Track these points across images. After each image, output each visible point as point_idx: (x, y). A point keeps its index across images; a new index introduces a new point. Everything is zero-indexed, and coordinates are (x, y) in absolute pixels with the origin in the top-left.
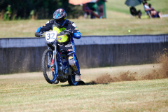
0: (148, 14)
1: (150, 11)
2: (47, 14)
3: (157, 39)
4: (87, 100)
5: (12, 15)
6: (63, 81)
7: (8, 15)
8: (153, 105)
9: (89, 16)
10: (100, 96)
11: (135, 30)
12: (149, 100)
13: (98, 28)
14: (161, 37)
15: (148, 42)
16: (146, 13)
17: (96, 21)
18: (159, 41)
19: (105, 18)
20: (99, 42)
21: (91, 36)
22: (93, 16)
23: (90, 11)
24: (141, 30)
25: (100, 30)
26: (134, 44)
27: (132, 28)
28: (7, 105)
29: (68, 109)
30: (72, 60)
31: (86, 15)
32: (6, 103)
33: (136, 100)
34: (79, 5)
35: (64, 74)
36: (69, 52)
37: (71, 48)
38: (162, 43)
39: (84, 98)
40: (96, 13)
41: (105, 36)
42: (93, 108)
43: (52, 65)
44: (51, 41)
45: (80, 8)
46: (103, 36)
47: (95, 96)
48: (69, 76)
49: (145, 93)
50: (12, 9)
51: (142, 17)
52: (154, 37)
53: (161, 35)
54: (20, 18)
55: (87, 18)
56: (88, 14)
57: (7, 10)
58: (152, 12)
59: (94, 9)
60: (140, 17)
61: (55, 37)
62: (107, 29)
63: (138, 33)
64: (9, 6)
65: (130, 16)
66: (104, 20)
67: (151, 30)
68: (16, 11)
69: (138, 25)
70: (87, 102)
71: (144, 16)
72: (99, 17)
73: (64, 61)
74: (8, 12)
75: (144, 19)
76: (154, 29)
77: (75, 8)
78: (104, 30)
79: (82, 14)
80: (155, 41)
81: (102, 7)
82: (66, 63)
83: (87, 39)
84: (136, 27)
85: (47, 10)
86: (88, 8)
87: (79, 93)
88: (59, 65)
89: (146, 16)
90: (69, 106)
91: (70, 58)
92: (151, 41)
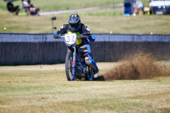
0: (26, 11)
1: (29, 8)
3: (35, 39)
8: (27, 110)
11: (12, 28)
12: (23, 105)
14: (39, 36)
15: (25, 41)
16: (24, 10)
18: (36, 41)
24: (18, 27)
26: (10, 43)
27: (8, 26)
30: (88, 60)
33: (9, 104)
35: (83, 72)
36: (85, 53)
37: (86, 48)
38: (40, 43)
49: (18, 97)
51: (20, 14)
52: (32, 36)
53: (40, 34)
58: (31, 9)
60: (17, 14)
63: (14, 31)
65: (6, 12)
67: (29, 29)
69: (15, 22)
71: (22, 13)
75: (21, 16)
76: (31, 27)
80: (33, 41)
84: (13, 25)
89: (24, 14)
91: (86, 58)
92: (28, 41)
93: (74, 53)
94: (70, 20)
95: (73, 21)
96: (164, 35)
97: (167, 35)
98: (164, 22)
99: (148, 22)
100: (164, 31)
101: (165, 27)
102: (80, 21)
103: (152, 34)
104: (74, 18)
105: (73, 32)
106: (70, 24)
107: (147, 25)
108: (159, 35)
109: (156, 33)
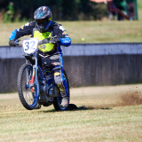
2: (61, 14)
4: (112, 127)
5: (15, 15)
6: (46, 104)
7: (9, 15)
9: (116, 17)
10: (128, 122)
13: (128, 32)
17: (125, 23)
19: (137, 19)
20: (128, 50)
21: (117, 44)
22: (121, 17)
23: (117, 10)
25: (129, 35)
28: (7, 134)
29: (87, 139)
30: (58, 77)
31: (111, 16)
32: (6, 131)
34: (103, 3)
35: (48, 95)
39: (108, 125)
40: (125, 13)
41: (137, 44)
42: (120, 138)
43: (31, 85)
44: (30, 52)
45: (105, 7)
46: (133, 44)
47: (122, 122)
48: (55, 98)
50: (15, 8)
54: (24, 19)
55: (113, 19)
56: (114, 14)
57: (8, 10)
59: (122, 8)
61: (36, 47)
62: (139, 34)
64: (11, 4)
66: (135, 22)
68: (19, 11)
70: (112, 130)
72: (128, 18)
73: (48, 78)
74: (9, 12)
77: (97, 6)
78: (135, 36)
79: (106, 15)
81: (132, 5)
82: (51, 81)
83: (112, 47)
85: (61, 9)
86: (114, 7)
87: (101, 118)
88: (41, 84)
90: (88, 135)
91: (56, 74)
93: (35, 66)
95: (39, 16)
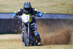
93: (28, 28)
94: (25, 5)
95: (27, 7)
96: (54, 14)
97: (56, 14)
98: (54, 4)
99: (42, 5)
100: (54, 11)
101: (55, 8)
102: (31, 7)
103: (45, 13)
104: (27, 4)
105: (26, 14)
106: (25, 8)
107: (42, 7)
108: (51, 14)
109: (48, 13)
